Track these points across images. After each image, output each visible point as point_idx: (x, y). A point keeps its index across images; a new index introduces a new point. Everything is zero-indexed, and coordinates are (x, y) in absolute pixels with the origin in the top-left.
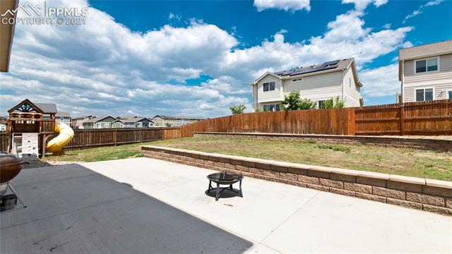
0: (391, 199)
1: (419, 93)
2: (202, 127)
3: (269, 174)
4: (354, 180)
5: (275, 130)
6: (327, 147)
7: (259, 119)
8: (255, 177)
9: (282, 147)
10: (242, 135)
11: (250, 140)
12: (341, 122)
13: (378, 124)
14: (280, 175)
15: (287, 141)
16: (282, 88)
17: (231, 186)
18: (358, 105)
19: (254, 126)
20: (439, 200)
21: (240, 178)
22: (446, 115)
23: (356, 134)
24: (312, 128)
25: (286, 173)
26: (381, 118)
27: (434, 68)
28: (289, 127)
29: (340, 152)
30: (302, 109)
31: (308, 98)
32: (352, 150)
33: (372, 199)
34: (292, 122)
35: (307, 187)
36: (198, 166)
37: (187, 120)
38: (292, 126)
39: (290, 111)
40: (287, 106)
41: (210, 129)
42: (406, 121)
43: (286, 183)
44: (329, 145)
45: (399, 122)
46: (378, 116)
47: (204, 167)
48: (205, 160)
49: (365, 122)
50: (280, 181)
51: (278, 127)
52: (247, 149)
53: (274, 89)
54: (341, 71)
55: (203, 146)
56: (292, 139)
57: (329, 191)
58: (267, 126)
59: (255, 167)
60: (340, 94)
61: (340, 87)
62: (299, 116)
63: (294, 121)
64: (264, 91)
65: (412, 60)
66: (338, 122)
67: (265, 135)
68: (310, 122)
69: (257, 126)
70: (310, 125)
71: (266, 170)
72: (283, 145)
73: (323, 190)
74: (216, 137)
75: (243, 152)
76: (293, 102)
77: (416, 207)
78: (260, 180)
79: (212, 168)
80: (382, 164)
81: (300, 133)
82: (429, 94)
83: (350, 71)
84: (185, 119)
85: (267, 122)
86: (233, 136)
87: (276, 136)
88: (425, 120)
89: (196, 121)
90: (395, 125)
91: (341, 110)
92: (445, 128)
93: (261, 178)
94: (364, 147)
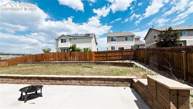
0: (101, 84)
1: (112, 47)
2: (25, 59)
3: (59, 82)
4: (90, 80)
5: (66, 60)
6: (85, 67)
7: (58, 55)
8: (52, 84)
9: (68, 68)
10: (49, 63)
11: (54, 65)
12: (90, 57)
13: (101, 57)
14: (64, 82)
15: (71, 65)
16: (69, 42)
17: (36, 92)
18: (96, 51)
19: (56, 58)
20: (112, 82)
21: (41, 87)
22: (117, 55)
23: (95, 61)
24: (80, 59)
25: (66, 80)
26: (102, 56)
27: (115, 40)
28: (72, 59)
29: (89, 68)
30: (77, 51)
31: (79, 47)
32: (93, 67)
33: (96, 85)
34: (73, 57)
35: (75, 85)
36: (17, 83)
37: (15, 55)
38: (73, 58)
39: (72, 52)
40: (71, 50)
41: (30, 60)
42: (108, 56)
43: (66, 85)
44: (86, 66)
45: (106, 57)
46: (101, 55)
47: (21, 83)
48: (21, 79)
49: (98, 57)
50: (64, 84)
51: (67, 59)
52: (50, 70)
53: (66, 42)
54: (91, 38)
55: (23, 70)
56: (73, 64)
57: (83, 85)
58: (62, 59)
59: (52, 80)
60: (90, 46)
61: (90, 44)
62: (76, 54)
63: (74, 56)
64: (61, 42)
65: (110, 37)
66: (89, 57)
67: (61, 63)
68: (80, 57)
69: (57, 59)
70: (80, 58)
71: (58, 80)
72: (68, 67)
73: (81, 85)
74: (33, 65)
75: (48, 72)
76: (73, 48)
77: (107, 86)
78: (55, 85)
79: (26, 83)
80: (101, 72)
81: (76, 61)
82: (114, 48)
83: (94, 38)
84: (13, 55)
85: (62, 57)
86: (44, 64)
87: (66, 63)
88: (113, 56)
89: (22, 56)
90: (105, 58)
91: (90, 52)
92: (117, 59)
93: (55, 84)
94: (97, 66)
